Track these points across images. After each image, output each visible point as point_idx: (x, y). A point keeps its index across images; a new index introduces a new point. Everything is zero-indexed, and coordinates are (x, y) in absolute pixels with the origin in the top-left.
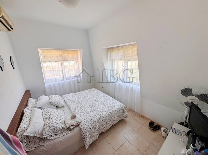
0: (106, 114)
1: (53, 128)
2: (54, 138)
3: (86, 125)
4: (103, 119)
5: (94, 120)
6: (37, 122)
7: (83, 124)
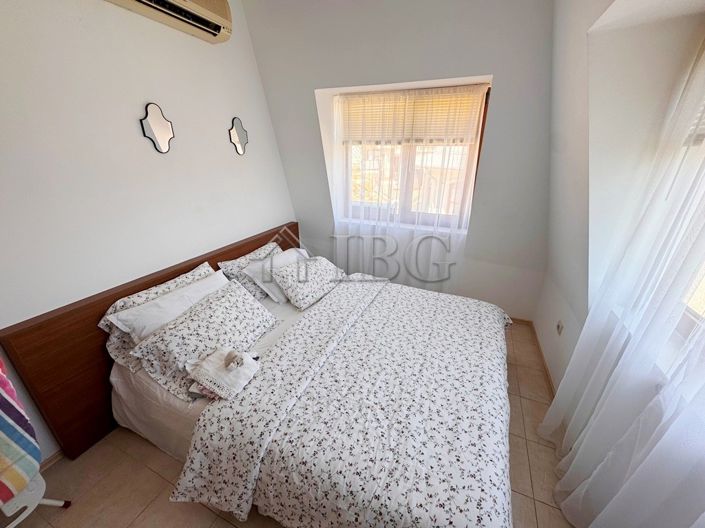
0: (325, 476)
1: (163, 347)
2: (152, 376)
3: (216, 424)
4: (296, 478)
5: (256, 441)
6: (159, 307)
7: (217, 413)
